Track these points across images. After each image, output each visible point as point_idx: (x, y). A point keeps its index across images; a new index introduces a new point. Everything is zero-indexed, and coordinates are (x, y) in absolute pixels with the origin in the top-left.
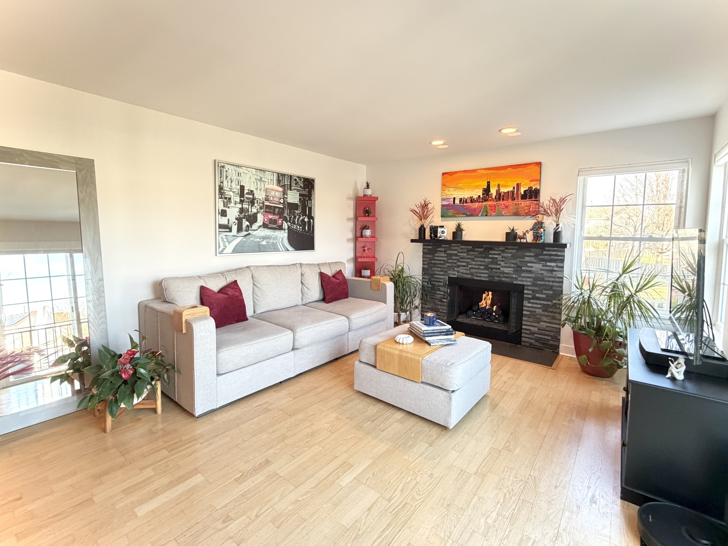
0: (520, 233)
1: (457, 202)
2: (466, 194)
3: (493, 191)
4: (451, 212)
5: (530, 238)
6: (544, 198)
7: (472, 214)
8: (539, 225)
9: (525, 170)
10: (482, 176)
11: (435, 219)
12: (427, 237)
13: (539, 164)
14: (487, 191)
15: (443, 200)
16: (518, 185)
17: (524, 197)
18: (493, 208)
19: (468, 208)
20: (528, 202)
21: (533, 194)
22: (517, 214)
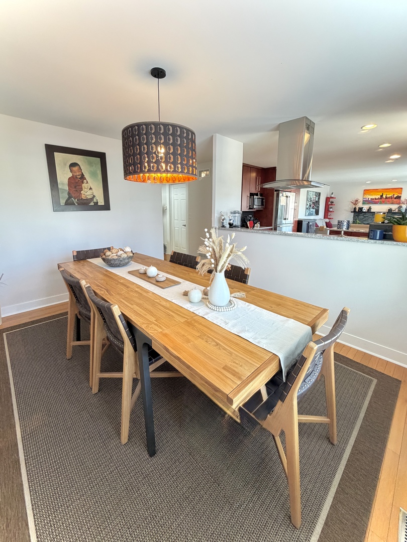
0: (393, 209)
1: (370, 199)
2: (373, 197)
3: (384, 196)
4: (367, 202)
5: (397, 211)
6: (403, 199)
7: (376, 203)
8: (401, 207)
9: (397, 190)
10: (381, 191)
11: (360, 205)
12: (357, 210)
13: (402, 188)
14: (382, 196)
15: (363, 198)
16: (394, 195)
17: (395, 198)
18: (384, 202)
19: (374, 202)
20: (397, 200)
21: (399, 197)
22: (392, 203)
